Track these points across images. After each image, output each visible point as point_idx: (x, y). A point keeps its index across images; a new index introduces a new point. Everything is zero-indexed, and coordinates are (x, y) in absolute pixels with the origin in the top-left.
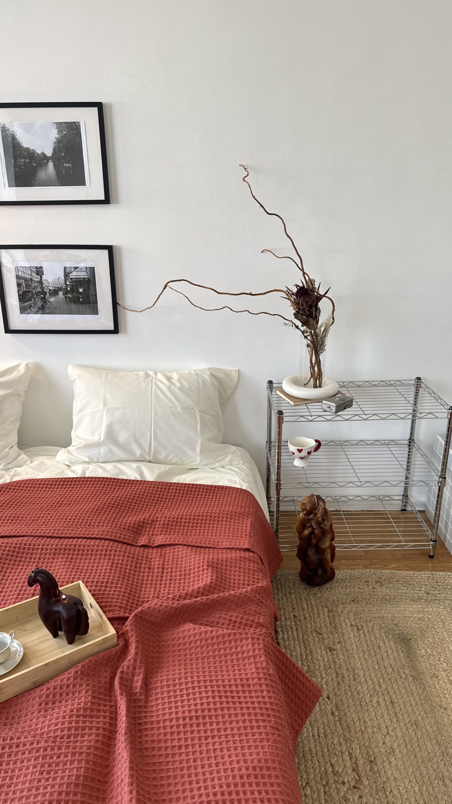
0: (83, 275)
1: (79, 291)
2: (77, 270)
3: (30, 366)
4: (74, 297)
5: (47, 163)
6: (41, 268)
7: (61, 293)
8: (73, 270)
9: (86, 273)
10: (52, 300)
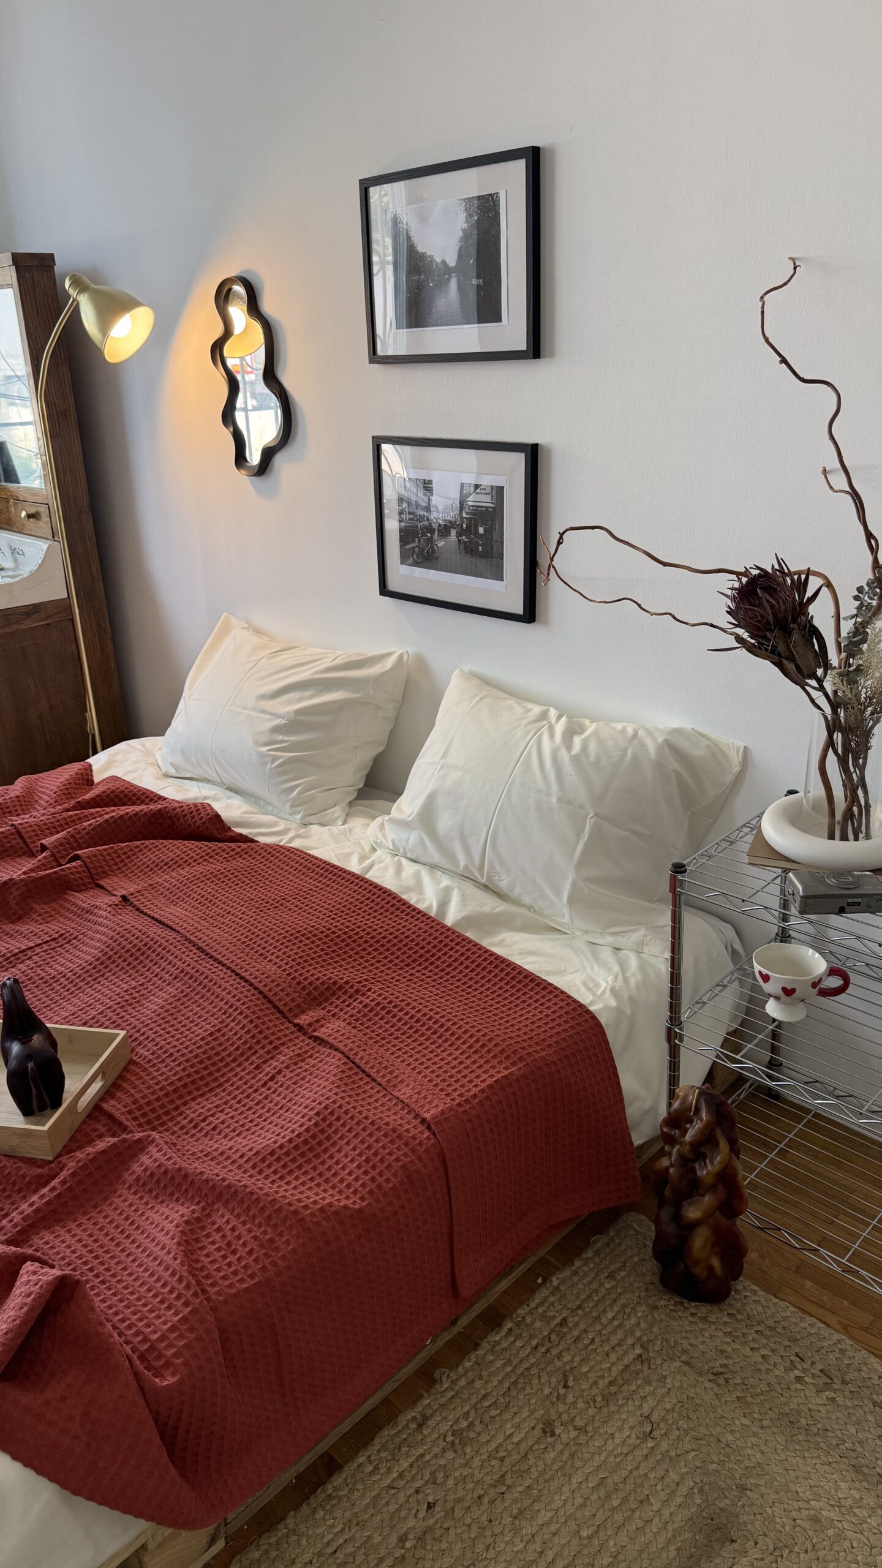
0: (486, 501)
1: (477, 531)
2: (478, 490)
3: (405, 657)
4: (470, 542)
5: (448, 280)
6: (430, 482)
7: (453, 533)
8: (472, 489)
9: (489, 497)
10: (441, 544)
